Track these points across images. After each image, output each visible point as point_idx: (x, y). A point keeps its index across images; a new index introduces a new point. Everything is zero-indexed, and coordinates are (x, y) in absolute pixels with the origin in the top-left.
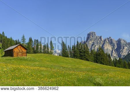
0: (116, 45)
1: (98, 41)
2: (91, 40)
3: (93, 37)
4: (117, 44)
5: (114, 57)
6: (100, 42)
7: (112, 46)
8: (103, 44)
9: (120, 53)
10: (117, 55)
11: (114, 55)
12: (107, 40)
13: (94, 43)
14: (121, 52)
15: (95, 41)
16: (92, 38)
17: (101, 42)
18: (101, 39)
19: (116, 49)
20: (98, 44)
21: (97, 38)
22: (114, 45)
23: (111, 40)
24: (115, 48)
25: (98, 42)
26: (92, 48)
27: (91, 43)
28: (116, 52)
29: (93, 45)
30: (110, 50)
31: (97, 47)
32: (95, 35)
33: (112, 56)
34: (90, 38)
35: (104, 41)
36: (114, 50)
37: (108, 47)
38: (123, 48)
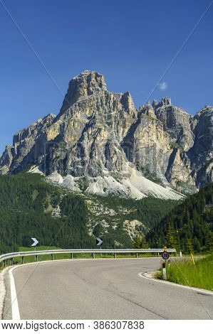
0: (189, 134)
1: (113, 113)
2: (82, 106)
3: (90, 93)
6: (122, 116)
7: (172, 136)
8: (134, 128)
10: (192, 174)
11: (181, 178)
12: (151, 111)
13: (92, 118)
15: (98, 109)
16: (87, 97)
17: (125, 115)
18: (126, 107)
19: (191, 150)
20: (109, 124)
21: (108, 97)
22: (182, 131)
23: (170, 111)
24: (186, 148)
25: (110, 117)
26: (82, 138)
27: (80, 117)
28: (189, 164)
29: (88, 126)
30: (161, 151)
31: (105, 135)
32: (101, 85)
33: (169, 181)
34: (80, 100)
35: (139, 115)
36: (178, 154)
37: (153, 139)
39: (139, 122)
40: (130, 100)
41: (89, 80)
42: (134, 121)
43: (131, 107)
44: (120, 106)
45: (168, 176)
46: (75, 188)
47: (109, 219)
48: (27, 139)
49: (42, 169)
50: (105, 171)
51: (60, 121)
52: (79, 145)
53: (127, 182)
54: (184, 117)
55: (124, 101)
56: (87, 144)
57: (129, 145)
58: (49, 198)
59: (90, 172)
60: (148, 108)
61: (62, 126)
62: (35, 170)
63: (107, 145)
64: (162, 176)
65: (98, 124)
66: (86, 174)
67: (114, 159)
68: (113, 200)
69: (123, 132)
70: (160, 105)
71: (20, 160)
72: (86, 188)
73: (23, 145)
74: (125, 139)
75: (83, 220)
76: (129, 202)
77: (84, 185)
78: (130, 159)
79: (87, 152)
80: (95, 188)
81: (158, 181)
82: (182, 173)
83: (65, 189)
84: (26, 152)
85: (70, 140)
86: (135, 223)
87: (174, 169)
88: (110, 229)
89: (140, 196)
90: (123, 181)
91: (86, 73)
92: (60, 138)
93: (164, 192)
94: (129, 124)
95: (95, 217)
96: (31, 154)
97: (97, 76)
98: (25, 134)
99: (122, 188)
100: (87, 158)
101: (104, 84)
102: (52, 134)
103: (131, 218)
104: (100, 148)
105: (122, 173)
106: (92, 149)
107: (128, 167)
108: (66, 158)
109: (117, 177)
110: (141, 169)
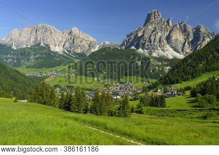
0: (191, 35)
1: (163, 26)
2: (152, 23)
3: (155, 18)
4: (194, 34)
5: (186, 53)
6: (166, 27)
7: (185, 35)
8: (171, 31)
9: (198, 48)
10: (192, 50)
12: (178, 26)
13: (155, 28)
14: (199, 46)
15: (158, 25)
16: (154, 20)
17: (168, 27)
18: (168, 24)
19: (192, 41)
20: (161, 30)
21: (161, 20)
22: (189, 34)
23: (185, 26)
24: (190, 40)
25: (162, 28)
26: (151, 36)
27: (151, 27)
28: (191, 46)
29: (153, 31)
30: (180, 41)
31: (159, 34)
32: (159, 15)
33: (183, 52)
34: (151, 21)
35: (173, 27)
36: (187, 42)
37: (178, 37)
38: (204, 40)
39: (173, 30)
40: (170, 22)
41: (155, 14)
42: (171, 29)
43: (170, 24)
44: (166, 24)
45: (183, 50)
46: (147, 55)
47: (159, 66)
48: (132, 36)
49: (136, 47)
50: (159, 48)
51: (143, 29)
52: (150, 38)
53: (167, 52)
54: (190, 28)
55: (168, 22)
56: (152, 38)
57: (168, 38)
58: (137, 58)
59: (153, 48)
60: (177, 25)
61: (144, 31)
62: (133, 48)
63: (160, 39)
64: (180, 50)
65: (157, 30)
66: (152, 49)
67: (163, 44)
68: (161, 59)
69: (167, 34)
70: (181, 23)
71: (129, 44)
72: (151, 54)
73: (130, 39)
74: (167, 36)
76: (167, 60)
77: (150, 54)
78: (168, 43)
79: (152, 41)
80: (155, 55)
81: (178, 52)
82: (188, 49)
83: (143, 55)
84: (131, 41)
85: (146, 36)
86: (168, 68)
87: (185, 48)
88: (158, 70)
89: (171, 57)
90: (166, 52)
91: (154, 11)
92: (143, 35)
93: (181, 56)
95: (153, 65)
97: (158, 12)
98: (131, 34)
99: (165, 54)
100: (152, 43)
101: (160, 15)
102: (140, 34)
103: (167, 66)
104: (158, 40)
105: (165, 49)
106: (155, 40)
107: (168, 47)
108: (145, 43)
109: (163, 51)
110: (173, 48)
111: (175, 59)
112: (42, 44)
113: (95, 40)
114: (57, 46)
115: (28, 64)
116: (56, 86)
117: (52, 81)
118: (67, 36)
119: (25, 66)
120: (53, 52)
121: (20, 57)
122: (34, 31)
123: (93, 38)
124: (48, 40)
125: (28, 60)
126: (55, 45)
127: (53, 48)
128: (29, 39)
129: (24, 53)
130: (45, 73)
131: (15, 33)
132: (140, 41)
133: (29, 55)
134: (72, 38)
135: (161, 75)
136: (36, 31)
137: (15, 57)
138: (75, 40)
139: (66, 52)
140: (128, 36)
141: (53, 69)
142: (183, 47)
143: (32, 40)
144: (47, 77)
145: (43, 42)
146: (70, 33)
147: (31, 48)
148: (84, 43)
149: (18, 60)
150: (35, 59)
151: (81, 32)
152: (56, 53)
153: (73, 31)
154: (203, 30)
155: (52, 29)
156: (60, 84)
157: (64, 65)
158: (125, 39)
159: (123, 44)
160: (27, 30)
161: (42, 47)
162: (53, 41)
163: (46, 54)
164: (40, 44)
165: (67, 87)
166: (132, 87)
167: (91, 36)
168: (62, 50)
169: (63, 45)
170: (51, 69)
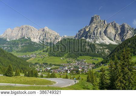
0: (119, 29)
3: (96, 20)
4: (121, 29)
5: (117, 41)
6: (104, 25)
7: (116, 30)
8: (107, 28)
9: (124, 38)
10: (120, 39)
11: (118, 40)
12: (111, 24)
14: (125, 36)
15: (98, 24)
20: (101, 27)
21: (100, 21)
23: (115, 24)
24: (119, 33)
25: (101, 25)
26: (94, 30)
27: (94, 26)
28: (119, 36)
29: (96, 28)
30: (113, 33)
31: (100, 30)
32: (99, 18)
33: (115, 40)
34: (94, 22)
35: (108, 25)
36: (117, 34)
37: (111, 31)
38: (127, 32)
40: (106, 22)
41: (96, 17)
43: (106, 23)
44: (103, 23)
46: (93, 42)
47: (101, 49)
48: (82, 32)
49: (85, 37)
50: (100, 38)
51: (89, 27)
52: (94, 32)
53: (105, 41)
54: (118, 25)
56: (95, 32)
58: (86, 45)
59: (96, 38)
61: (90, 28)
63: (100, 32)
64: (113, 39)
65: (98, 27)
67: (102, 35)
68: (102, 45)
69: (104, 29)
70: (113, 23)
71: (80, 36)
74: (104, 31)
75: (95, 50)
76: (106, 45)
77: (95, 42)
78: (105, 35)
79: (96, 34)
80: (97, 42)
82: (118, 38)
83: (90, 42)
84: (81, 34)
85: (91, 31)
88: (101, 52)
89: (108, 44)
91: (95, 15)
92: (89, 30)
93: (114, 43)
94: (105, 27)
95: (97, 49)
96: (82, 35)
97: (98, 16)
98: (81, 30)
101: (100, 18)
102: (87, 30)
103: (106, 49)
104: (99, 33)
105: (104, 39)
106: (97, 33)
107: (105, 37)
108: (91, 35)
109: (103, 39)
110: (109, 38)
111: (110, 44)
112: (26, 38)
113: (58, 34)
114: (35, 39)
115: (17, 50)
116: (36, 64)
117: (33, 60)
118: (41, 32)
119: (15, 51)
120: (33, 42)
121: (12, 45)
122: (21, 29)
123: (57, 33)
124: (30, 35)
125: (17, 47)
126: (34, 38)
127: (32, 40)
128: (18, 35)
129: (14, 43)
130: (29, 55)
131: (9, 31)
132: (87, 34)
133: (18, 44)
134: (45, 33)
135: (103, 55)
136: (22, 29)
137: (9, 46)
138: (46, 35)
139: (41, 42)
140: (79, 31)
141: (33, 53)
142: (115, 37)
143: (20, 35)
144: (30, 58)
145: (27, 36)
146: (43, 30)
147: (19, 40)
148: (52, 36)
149: (11, 47)
150: (22, 47)
151: (50, 30)
152: (35, 43)
153: (45, 29)
154: (126, 26)
155: (32, 28)
156: (39, 62)
157: (40, 50)
158: (78, 33)
159: (76, 36)
160: (16, 29)
161: (26, 39)
162: (32, 36)
163: (28, 43)
164: (24, 37)
165: (43, 64)
166: (85, 63)
167: (56, 32)
168: (38, 41)
169: (39, 38)
170: (32, 53)
